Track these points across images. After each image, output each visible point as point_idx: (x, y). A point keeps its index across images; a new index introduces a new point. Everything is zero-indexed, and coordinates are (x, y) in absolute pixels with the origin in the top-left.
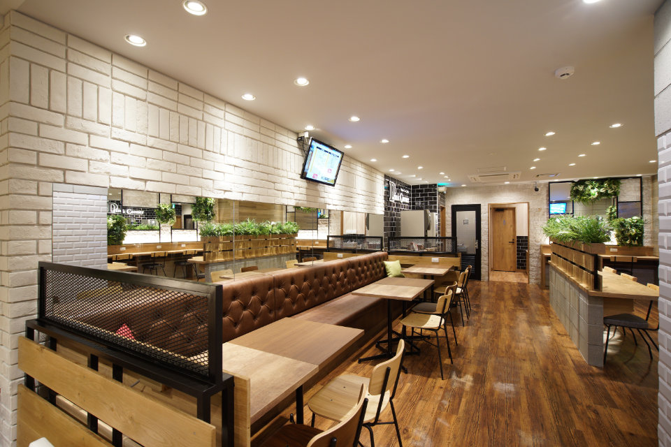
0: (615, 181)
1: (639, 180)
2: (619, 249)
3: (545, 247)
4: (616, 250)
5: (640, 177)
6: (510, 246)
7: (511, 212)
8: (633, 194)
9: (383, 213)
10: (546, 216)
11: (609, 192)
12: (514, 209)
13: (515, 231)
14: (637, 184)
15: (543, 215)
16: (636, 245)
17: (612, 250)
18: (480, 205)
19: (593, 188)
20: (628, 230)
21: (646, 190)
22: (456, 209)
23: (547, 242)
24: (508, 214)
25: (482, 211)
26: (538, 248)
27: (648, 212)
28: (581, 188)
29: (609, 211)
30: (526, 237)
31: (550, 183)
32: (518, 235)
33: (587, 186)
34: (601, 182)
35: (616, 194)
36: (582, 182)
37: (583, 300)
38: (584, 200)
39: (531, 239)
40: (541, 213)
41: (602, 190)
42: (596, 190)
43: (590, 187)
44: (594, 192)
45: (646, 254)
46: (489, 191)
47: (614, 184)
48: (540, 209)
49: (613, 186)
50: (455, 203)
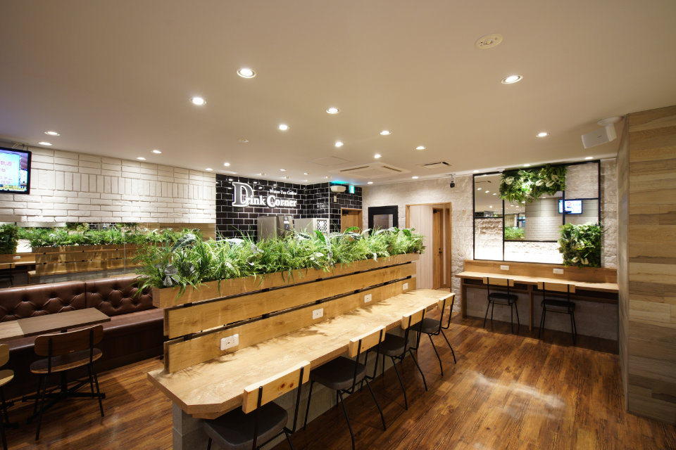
0: (558, 169)
1: (596, 166)
2: (565, 270)
3: (469, 263)
4: (561, 271)
5: (598, 161)
8: (588, 188)
9: (214, 221)
10: (471, 220)
11: (548, 185)
12: (441, 211)
13: (441, 238)
14: (593, 172)
15: (468, 219)
16: (587, 266)
17: (555, 271)
18: (396, 207)
19: (526, 180)
20: (574, 242)
21: (610, 180)
22: (373, 211)
23: (471, 256)
25: (399, 213)
26: (461, 264)
27: (611, 215)
28: (509, 181)
31: (474, 175)
33: (518, 177)
34: (537, 171)
36: (511, 172)
38: (516, 197)
39: (453, 251)
40: (465, 216)
41: (538, 183)
42: (530, 183)
43: (522, 179)
44: (527, 187)
45: (606, 279)
47: (555, 174)
48: (464, 212)
49: (554, 177)
50: (372, 205)
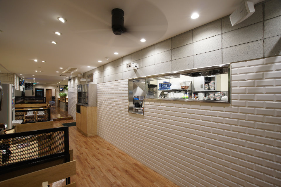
3: (59, 98)
6: (50, 99)
7: (50, 90)
13: (51, 95)
23: (59, 97)
24: (49, 91)
26: (57, 99)
28: (66, 87)
31: (60, 85)
32: (52, 96)
39: (56, 97)
46: (46, 86)
48: (58, 91)
50: (36, 88)
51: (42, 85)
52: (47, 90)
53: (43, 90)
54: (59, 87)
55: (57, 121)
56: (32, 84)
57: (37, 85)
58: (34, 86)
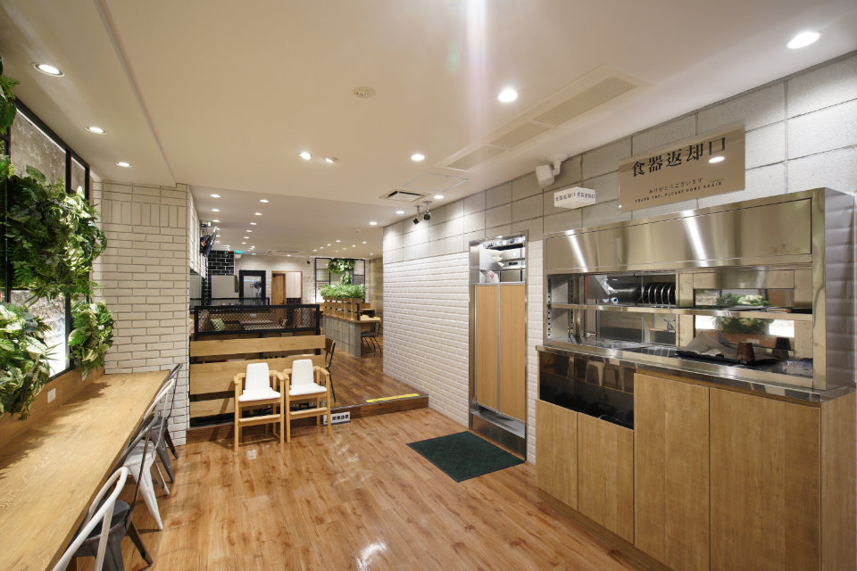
0: (352, 261)
1: (363, 262)
7: (283, 277)
8: (361, 270)
10: (313, 282)
11: (350, 268)
12: (284, 275)
13: (284, 293)
14: (362, 264)
18: (266, 272)
22: (243, 273)
24: (280, 279)
25: (267, 276)
27: (367, 282)
29: (342, 278)
30: (300, 299)
31: (316, 258)
32: (288, 296)
33: (338, 263)
34: (346, 260)
35: (353, 269)
36: (335, 260)
37: (352, 327)
38: (336, 273)
39: (304, 300)
40: (310, 280)
41: (346, 267)
43: (340, 264)
44: (342, 267)
46: (272, 260)
47: (352, 263)
48: (309, 278)
50: (243, 269)
51: (259, 257)
52: (275, 275)
53: (262, 274)
54: (312, 264)
55: (366, 419)
56: (232, 253)
57: (246, 257)
58: (238, 260)
